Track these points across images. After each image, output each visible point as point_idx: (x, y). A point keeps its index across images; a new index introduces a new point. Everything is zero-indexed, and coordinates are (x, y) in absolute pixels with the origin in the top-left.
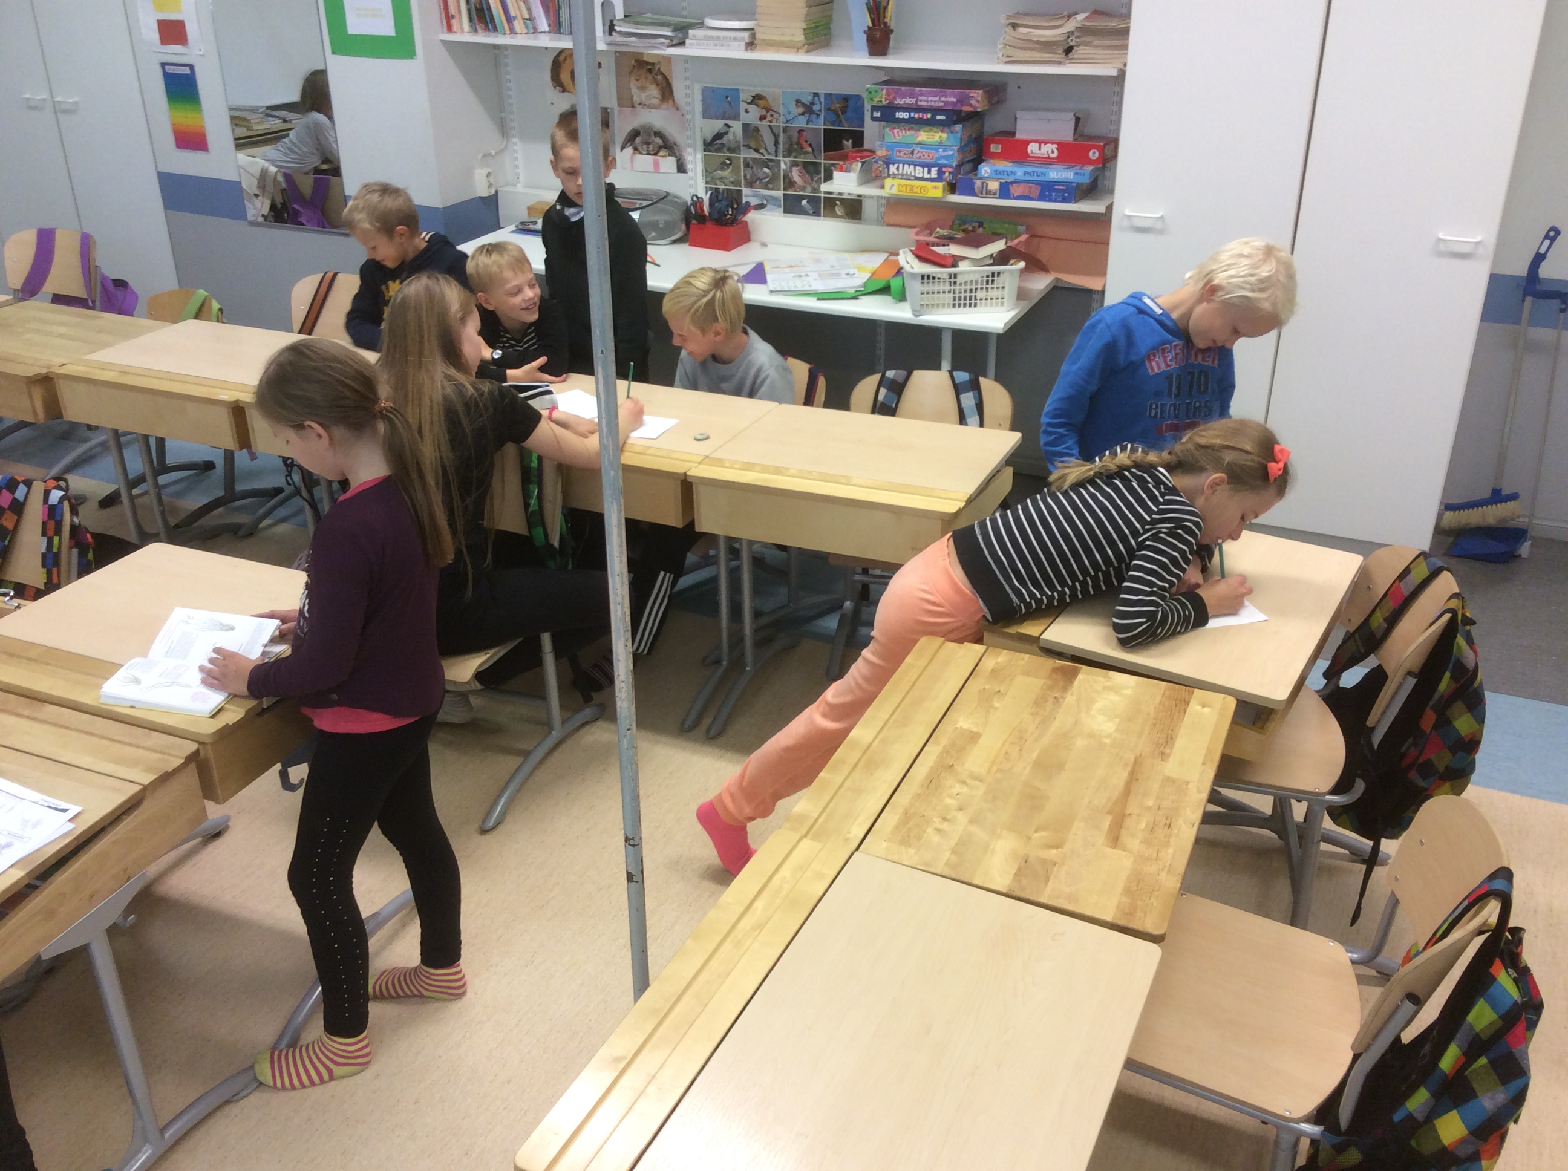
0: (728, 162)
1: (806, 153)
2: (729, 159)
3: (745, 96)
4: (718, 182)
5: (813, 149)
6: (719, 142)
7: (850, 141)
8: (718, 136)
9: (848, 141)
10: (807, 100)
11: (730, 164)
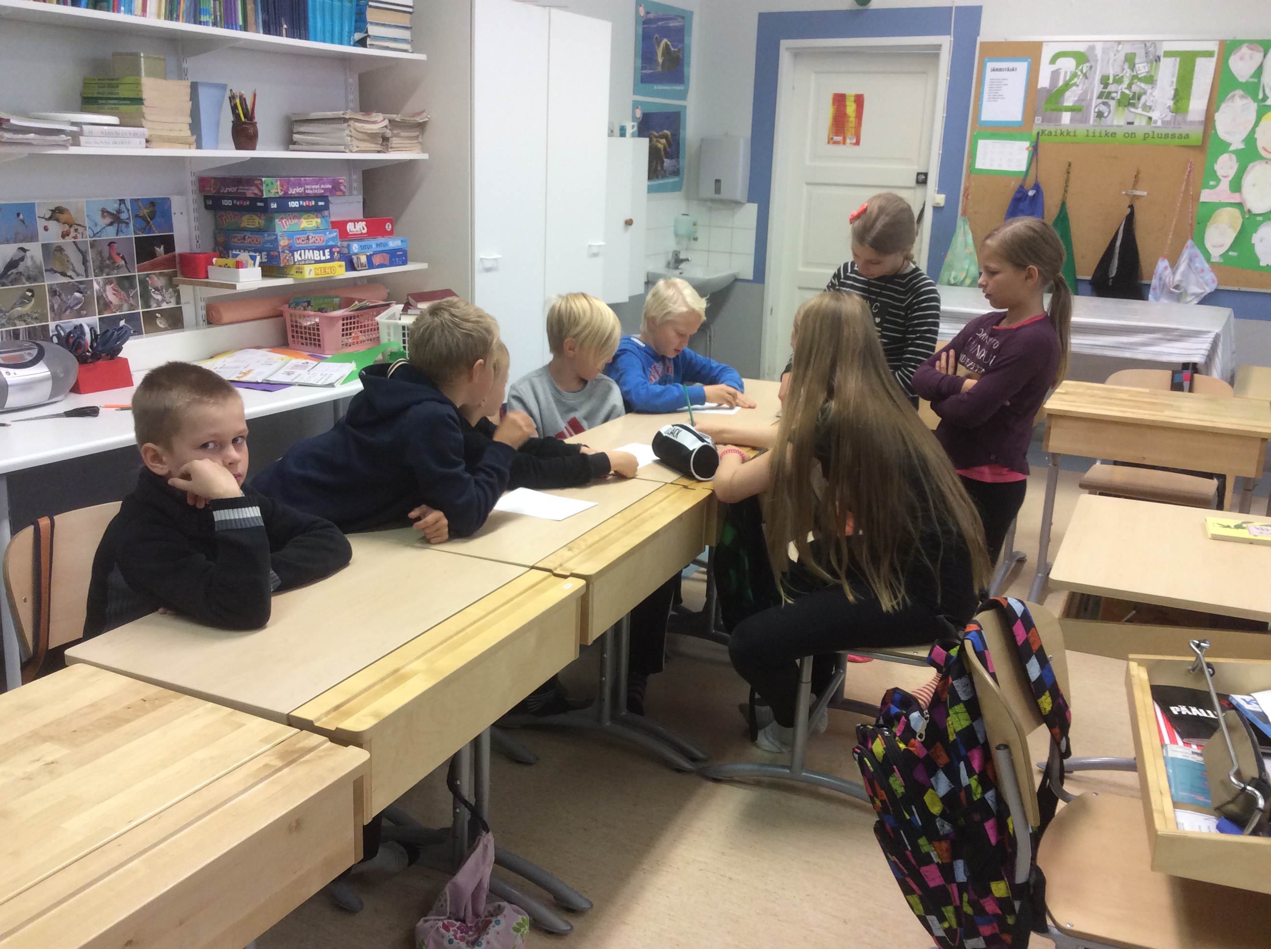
0: (29, 294)
1: (119, 267)
2: (30, 290)
3: (43, 211)
4: (17, 322)
5: (126, 263)
6: (14, 271)
7: (162, 247)
8: (13, 264)
9: (160, 247)
10: (113, 208)
11: (33, 296)
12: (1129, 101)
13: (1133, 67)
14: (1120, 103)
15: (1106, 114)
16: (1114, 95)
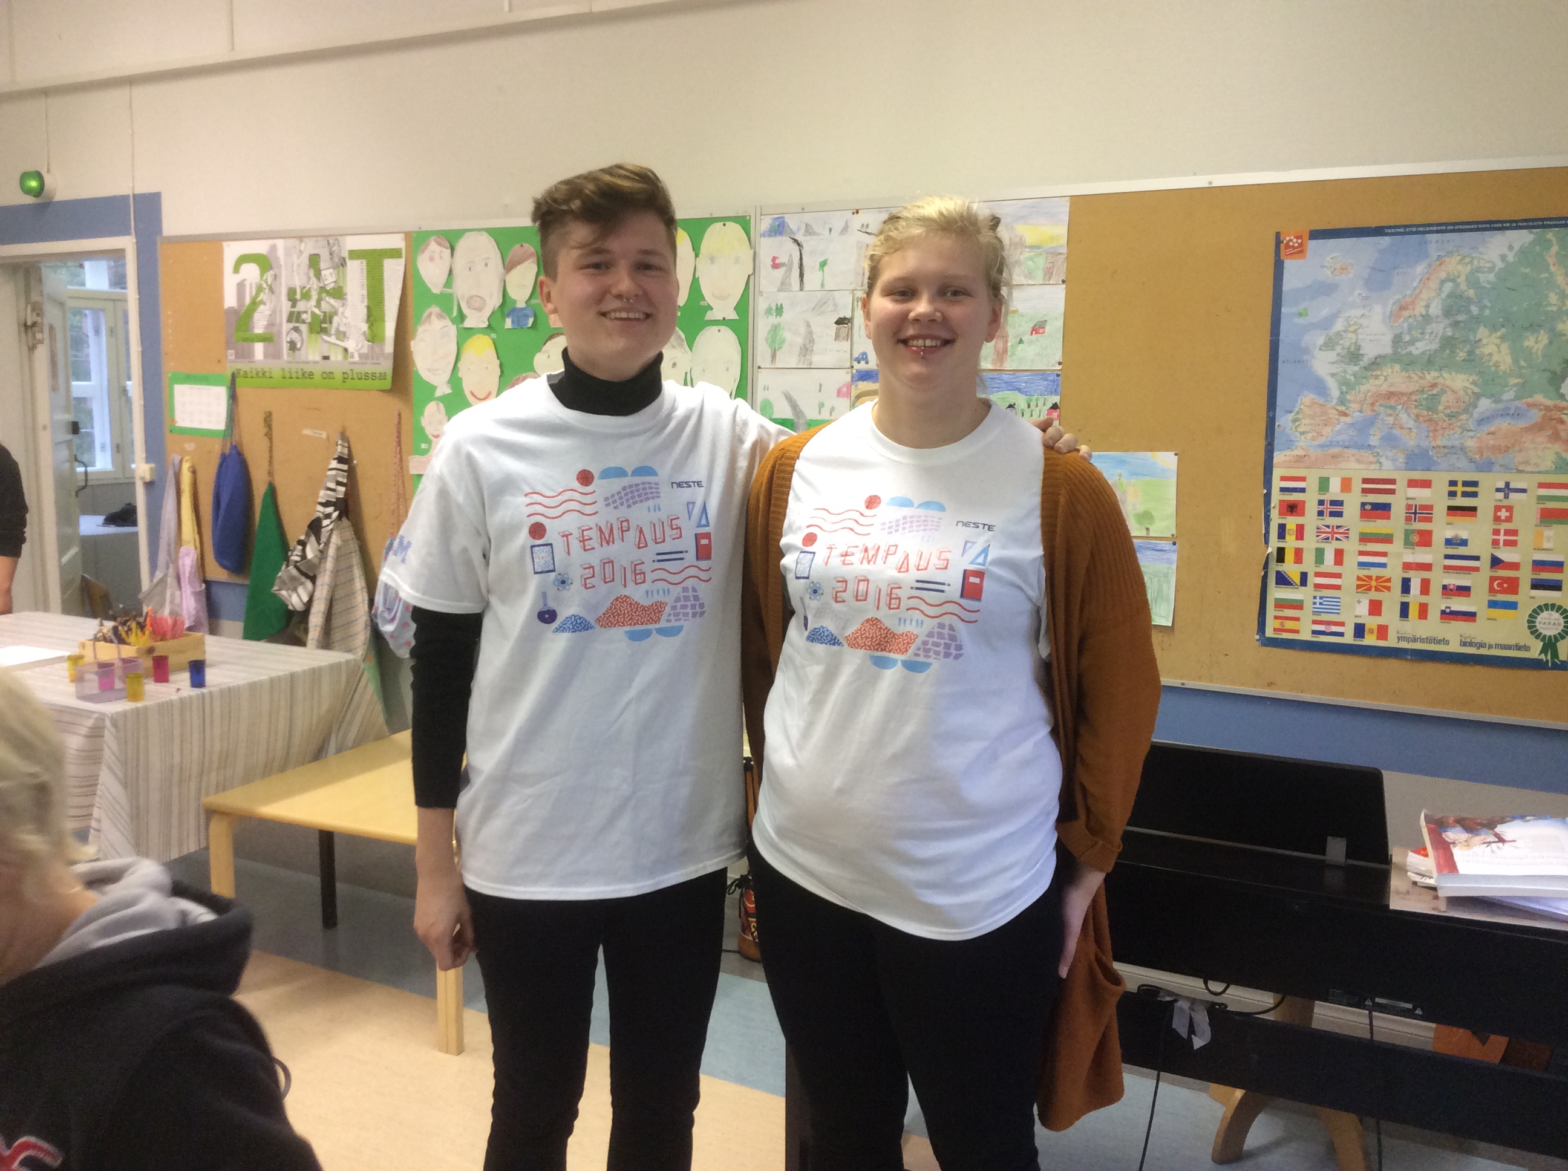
12: (321, 325)
13: (318, 275)
14: (312, 330)
15: (299, 346)
16: (304, 316)
